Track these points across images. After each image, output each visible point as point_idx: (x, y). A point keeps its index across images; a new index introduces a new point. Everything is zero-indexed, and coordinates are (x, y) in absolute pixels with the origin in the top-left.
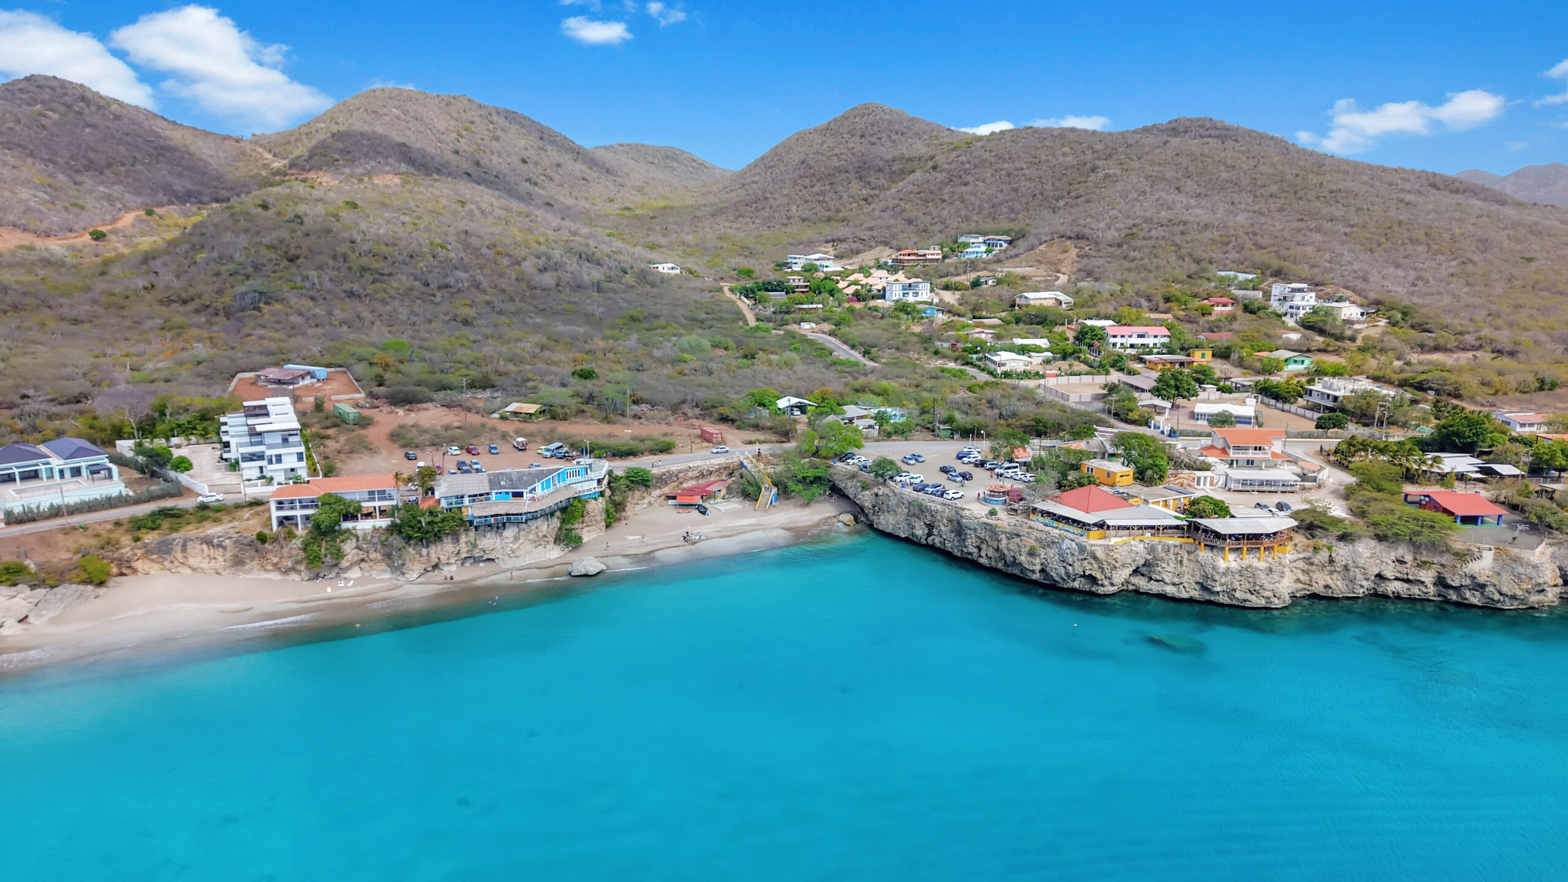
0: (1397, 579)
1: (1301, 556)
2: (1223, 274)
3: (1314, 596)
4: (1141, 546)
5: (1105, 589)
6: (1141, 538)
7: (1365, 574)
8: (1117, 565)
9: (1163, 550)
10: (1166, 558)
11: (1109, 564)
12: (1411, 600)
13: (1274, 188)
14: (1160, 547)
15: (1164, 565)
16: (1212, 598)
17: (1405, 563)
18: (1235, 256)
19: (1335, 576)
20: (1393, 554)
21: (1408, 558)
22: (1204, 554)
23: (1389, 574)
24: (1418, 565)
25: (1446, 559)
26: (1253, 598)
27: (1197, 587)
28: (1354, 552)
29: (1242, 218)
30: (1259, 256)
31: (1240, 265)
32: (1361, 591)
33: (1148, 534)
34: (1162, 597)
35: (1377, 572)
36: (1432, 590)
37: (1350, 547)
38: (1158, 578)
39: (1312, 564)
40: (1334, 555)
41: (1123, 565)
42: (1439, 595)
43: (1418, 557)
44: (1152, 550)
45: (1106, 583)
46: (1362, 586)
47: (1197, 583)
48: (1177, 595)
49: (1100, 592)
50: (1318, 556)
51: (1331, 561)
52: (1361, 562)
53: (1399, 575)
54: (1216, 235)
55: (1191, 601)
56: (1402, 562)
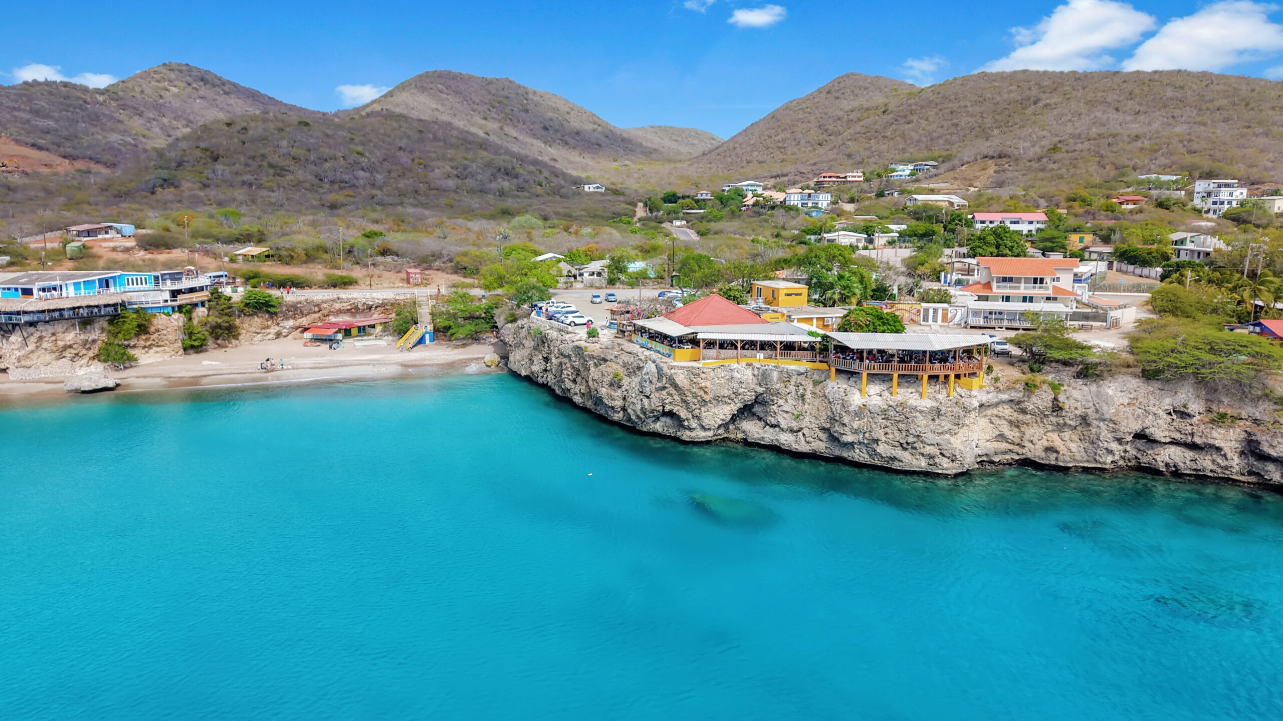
0: (1174, 443)
1: (1005, 397)
2: (1143, 177)
3: (1026, 463)
4: (749, 372)
5: (693, 434)
6: (749, 361)
7: (1114, 431)
8: (707, 398)
9: (779, 379)
10: (783, 391)
11: (695, 396)
12: (1200, 478)
13: (1224, 102)
14: (775, 375)
15: (781, 402)
16: (845, 454)
17: (1190, 416)
18: (1163, 160)
19: (1067, 434)
20: (1168, 401)
21: (1195, 407)
22: (836, 386)
23: (1159, 433)
24: (1212, 421)
25: (1263, 410)
26: (906, 456)
27: (823, 436)
28: (1098, 395)
29: (1180, 129)
30: (1189, 159)
31: (1165, 169)
32: (1110, 459)
33: (760, 355)
34: (775, 449)
35: (1136, 427)
36: (1236, 463)
37: (1094, 388)
38: (774, 422)
39: (1024, 411)
40: (1061, 398)
41: (718, 399)
42: (1250, 473)
43: (1214, 408)
44: (763, 378)
45: (694, 424)
46: (1110, 452)
47: (823, 429)
48: (796, 447)
49: (685, 438)
50: (1034, 399)
51: (1057, 408)
52: (1109, 411)
53: (1177, 436)
54: (1147, 144)
55: (813, 456)
56: (1184, 415)
